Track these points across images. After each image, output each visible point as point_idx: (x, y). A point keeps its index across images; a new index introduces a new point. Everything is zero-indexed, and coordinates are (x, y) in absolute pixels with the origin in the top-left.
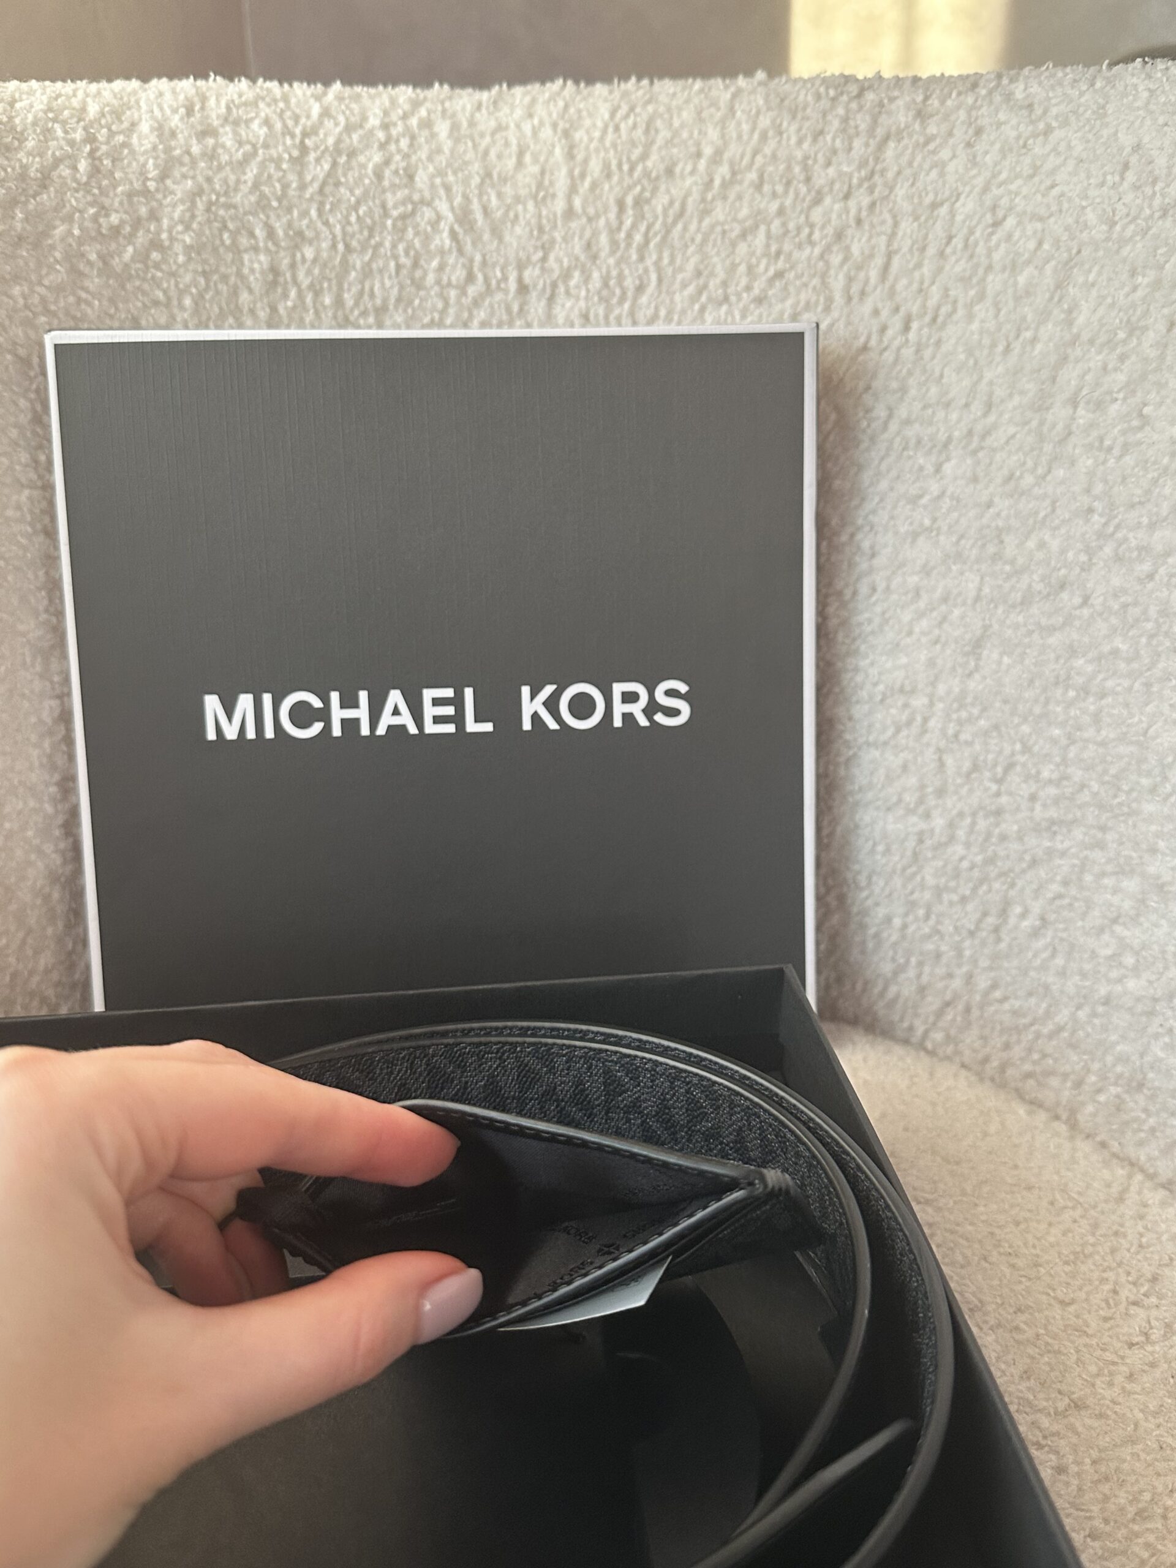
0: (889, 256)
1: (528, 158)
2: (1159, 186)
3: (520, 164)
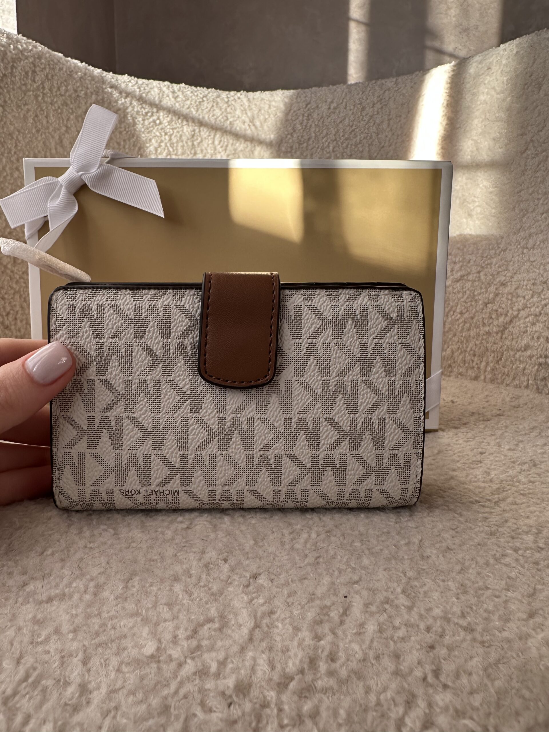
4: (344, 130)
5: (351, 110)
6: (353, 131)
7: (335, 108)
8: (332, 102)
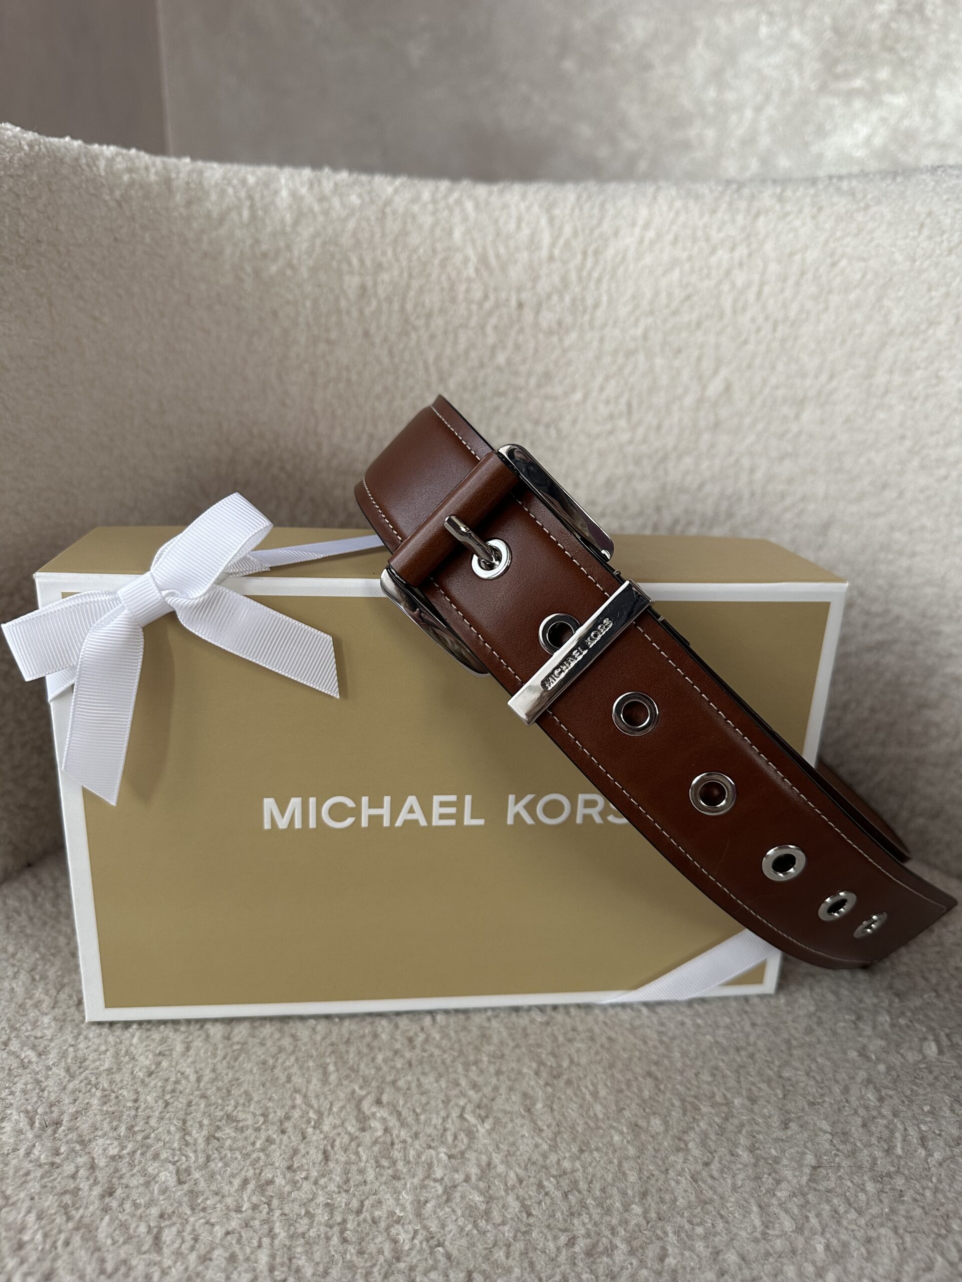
0: (762, 284)
1: (524, 225)
2: (945, 236)
3: (518, 227)
4: (670, 295)
5: (684, 249)
6: (688, 297)
7: (652, 243)
8: (647, 226)
